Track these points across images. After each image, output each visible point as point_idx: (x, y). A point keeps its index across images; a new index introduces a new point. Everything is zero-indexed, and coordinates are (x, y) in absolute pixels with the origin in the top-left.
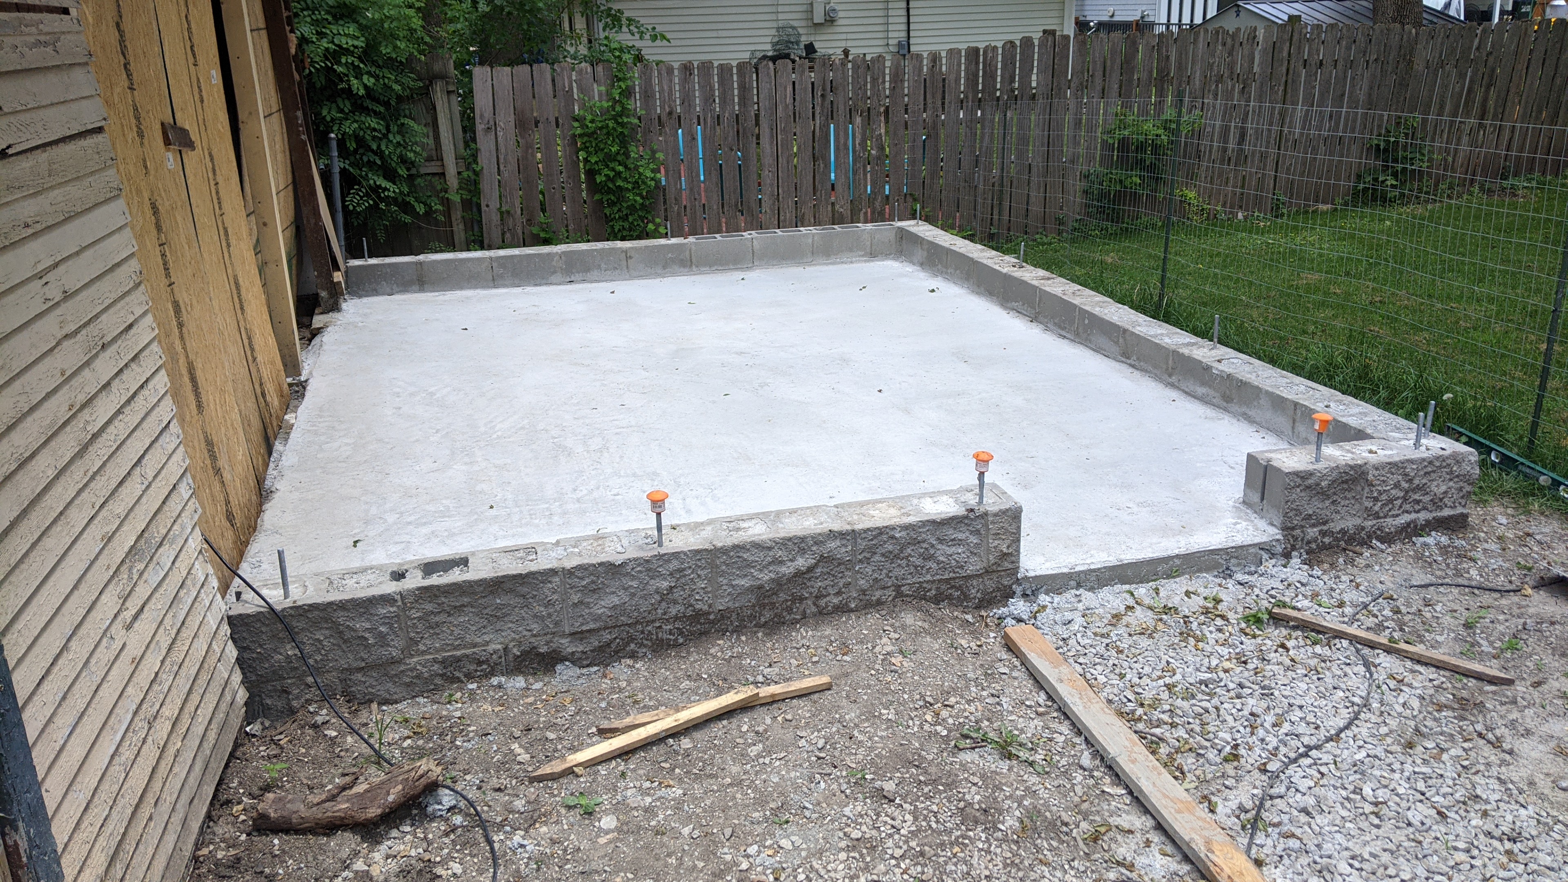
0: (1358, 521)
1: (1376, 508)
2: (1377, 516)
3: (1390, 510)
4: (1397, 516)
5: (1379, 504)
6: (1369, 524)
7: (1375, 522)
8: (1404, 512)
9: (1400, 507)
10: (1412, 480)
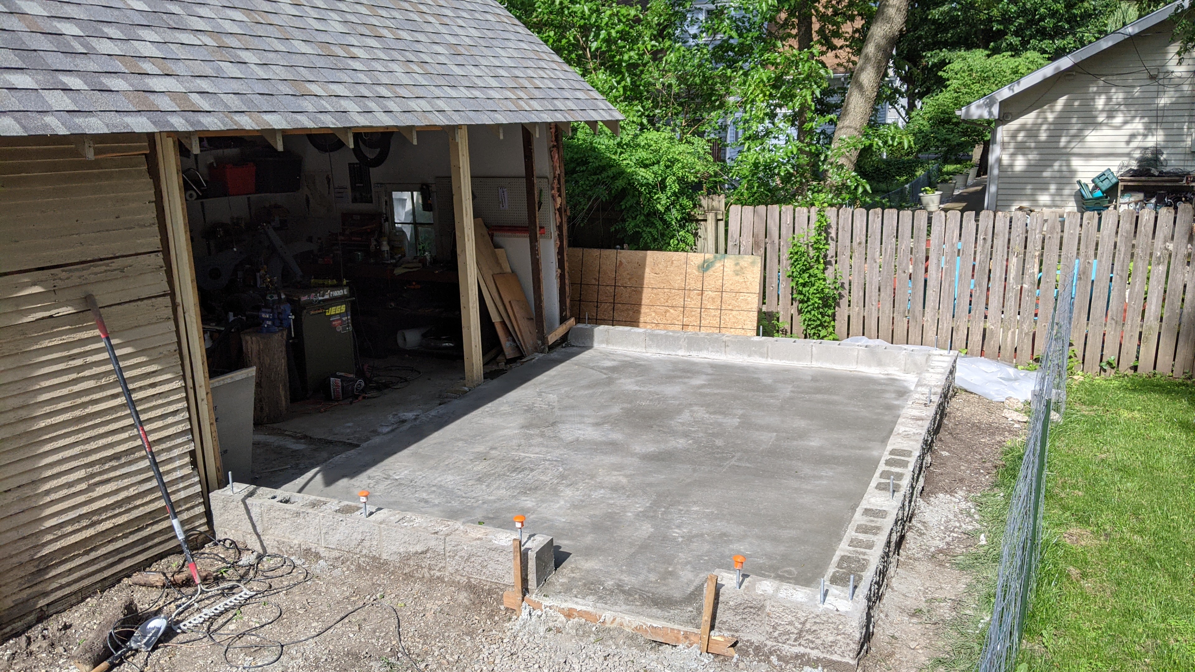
0: (764, 639)
2: (776, 639)
3: (788, 640)
4: (793, 646)
5: (777, 632)
7: (775, 644)
8: (800, 645)
9: (795, 640)
10: (804, 623)
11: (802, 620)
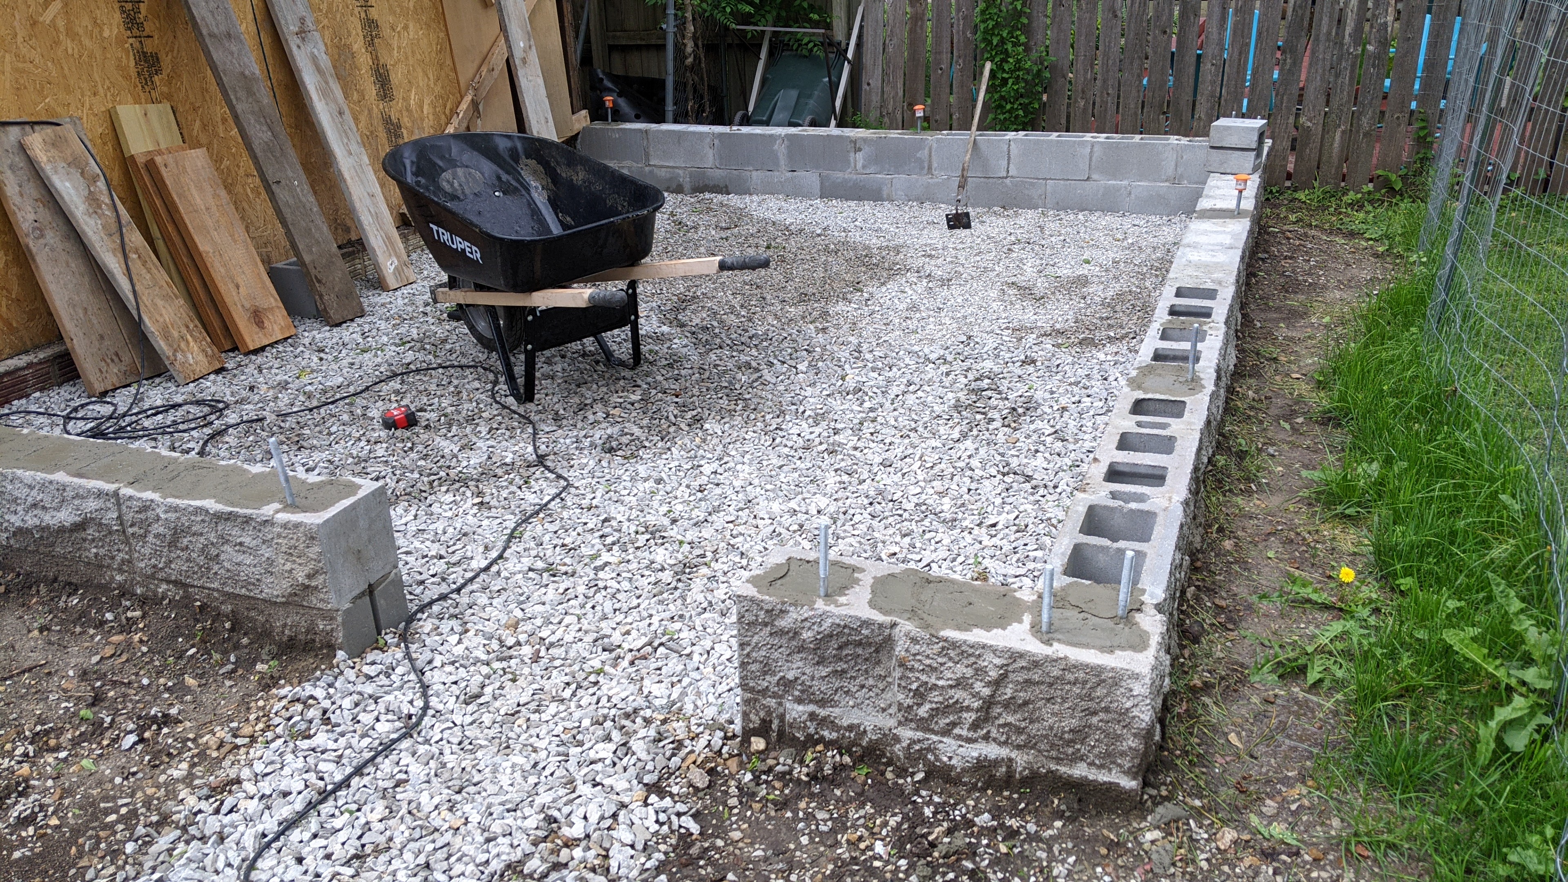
0: (888, 723)
1: (923, 711)
2: (923, 725)
3: (954, 724)
4: (969, 740)
5: (927, 706)
6: (907, 734)
7: (919, 735)
8: (986, 738)
9: (975, 726)
10: (997, 683)
11: (994, 674)
